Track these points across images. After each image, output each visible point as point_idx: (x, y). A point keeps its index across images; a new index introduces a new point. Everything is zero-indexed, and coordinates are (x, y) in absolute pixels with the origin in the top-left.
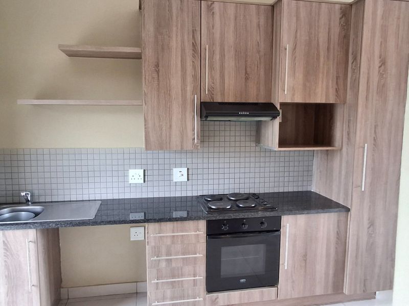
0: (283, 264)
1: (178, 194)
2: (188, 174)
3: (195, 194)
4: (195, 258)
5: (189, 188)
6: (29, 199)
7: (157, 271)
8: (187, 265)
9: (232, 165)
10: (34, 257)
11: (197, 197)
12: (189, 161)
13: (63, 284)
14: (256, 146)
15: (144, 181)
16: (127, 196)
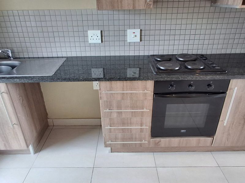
0: (223, 121)
1: (132, 54)
2: (141, 35)
3: (146, 54)
4: (142, 112)
5: (142, 48)
6: (10, 55)
7: (110, 120)
8: (135, 117)
9: (183, 27)
10: (10, 105)
11: (148, 56)
12: (142, 22)
13: (49, 116)
14: (211, 6)
15: (102, 41)
16: (88, 54)
